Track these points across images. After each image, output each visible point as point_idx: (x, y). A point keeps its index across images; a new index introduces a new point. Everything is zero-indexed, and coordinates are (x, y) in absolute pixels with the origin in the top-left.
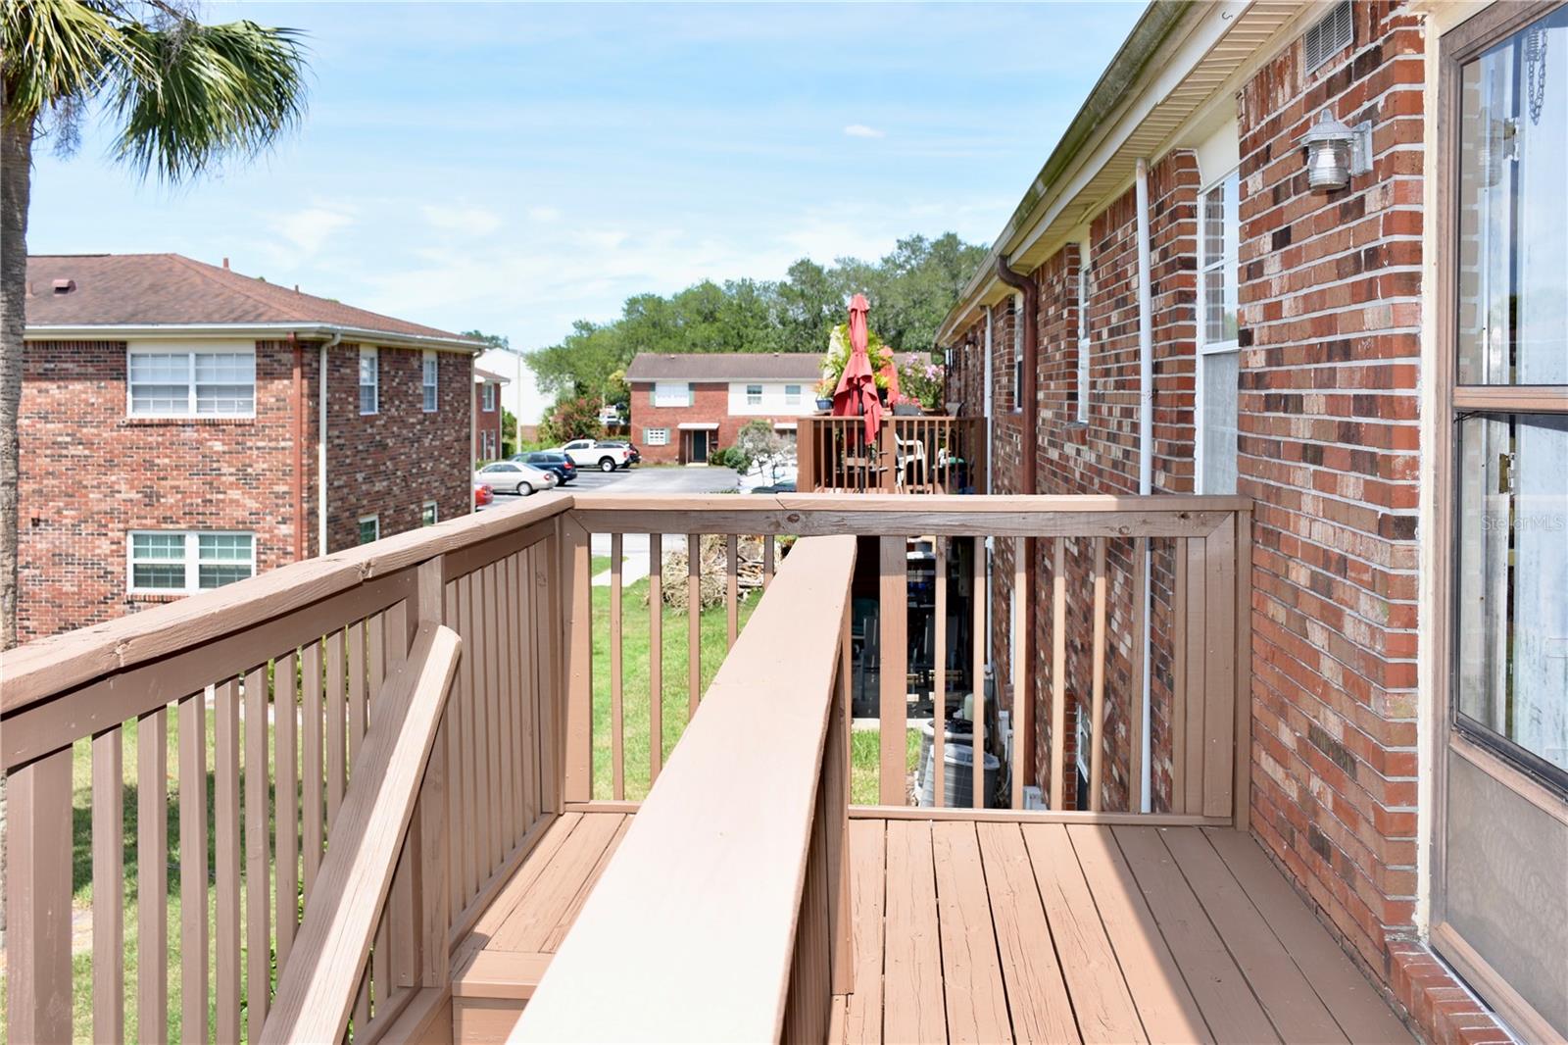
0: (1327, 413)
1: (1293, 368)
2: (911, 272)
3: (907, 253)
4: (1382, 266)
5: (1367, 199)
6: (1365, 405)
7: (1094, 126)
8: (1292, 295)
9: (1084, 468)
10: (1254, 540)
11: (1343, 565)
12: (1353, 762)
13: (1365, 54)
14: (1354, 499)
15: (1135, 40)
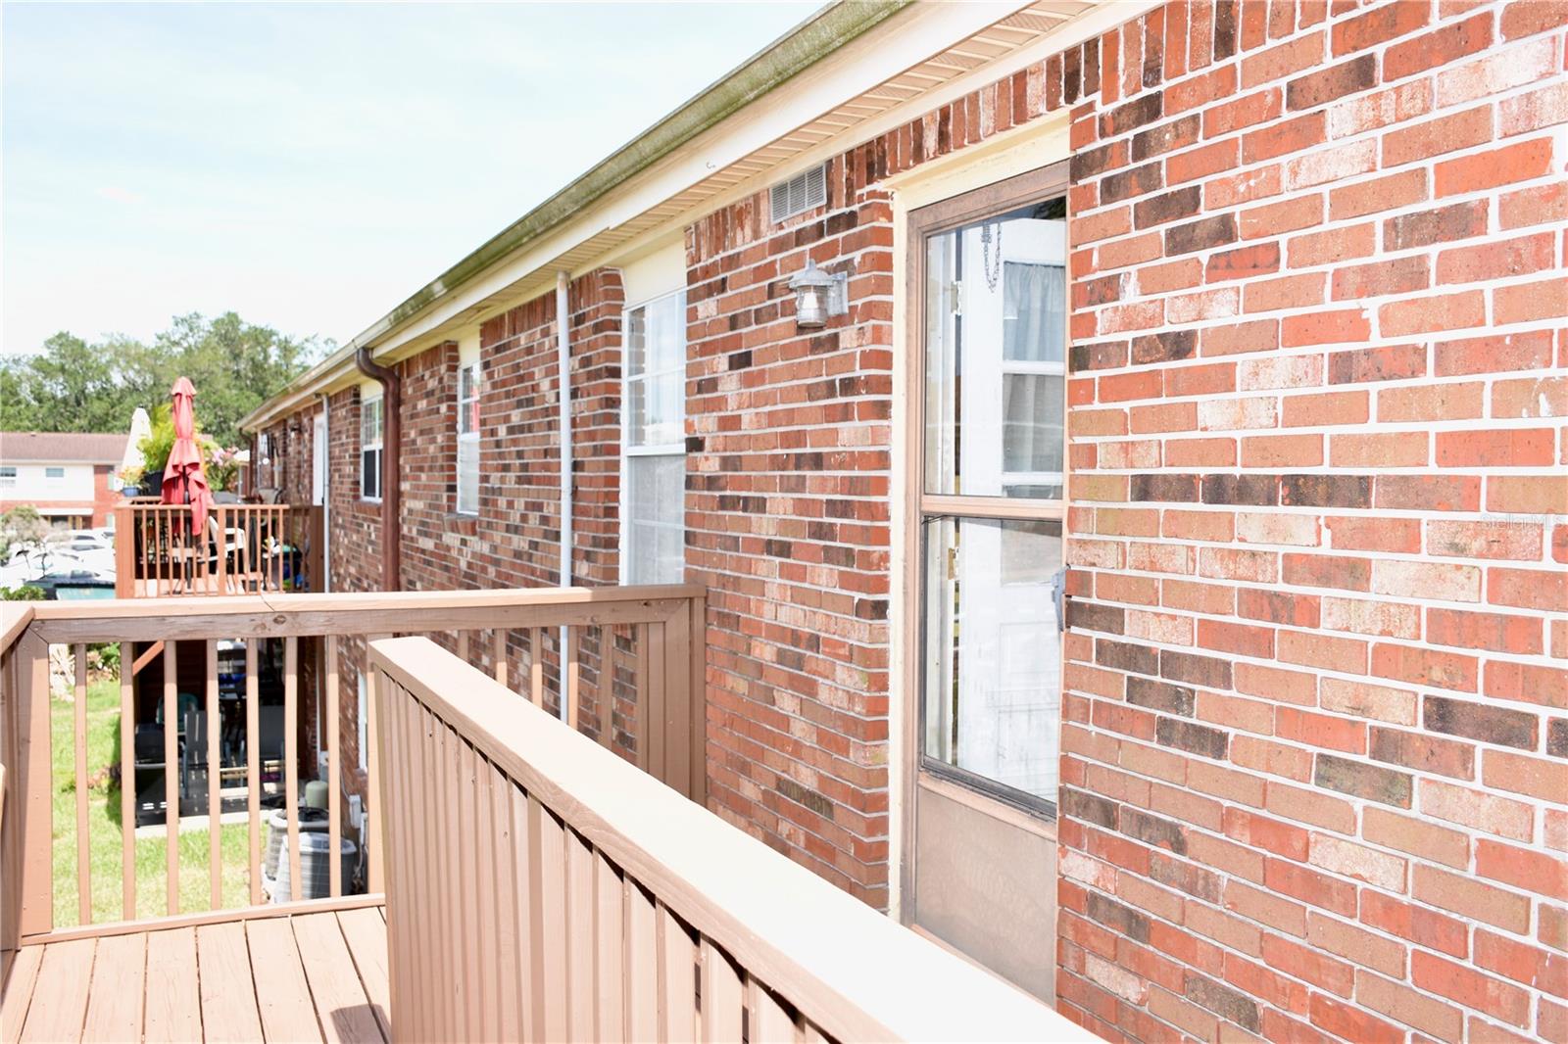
0: (794, 513)
1: (753, 473)
2: (189, 351)
3: (184, 329)
4: (859, 393)
5: (841, 337)
6: (842, 509)
7: (525, 240)
8: (753, 410)
9: (472, 558)
10: (707, 623)
11: (814, 642)
12: (830, 805)
13: (839, 216)
14: (827, 586)
15: (600, 171)
